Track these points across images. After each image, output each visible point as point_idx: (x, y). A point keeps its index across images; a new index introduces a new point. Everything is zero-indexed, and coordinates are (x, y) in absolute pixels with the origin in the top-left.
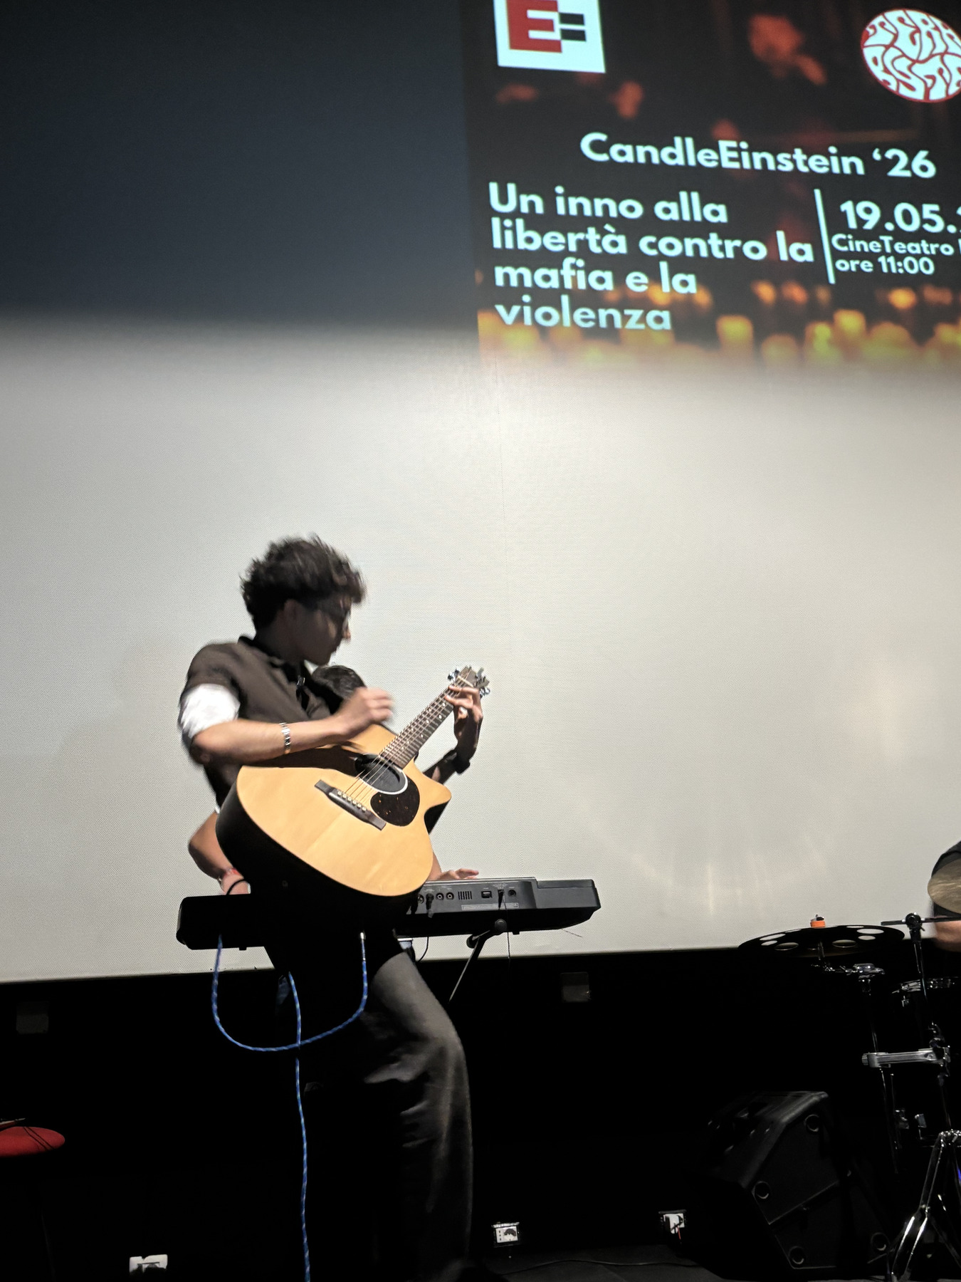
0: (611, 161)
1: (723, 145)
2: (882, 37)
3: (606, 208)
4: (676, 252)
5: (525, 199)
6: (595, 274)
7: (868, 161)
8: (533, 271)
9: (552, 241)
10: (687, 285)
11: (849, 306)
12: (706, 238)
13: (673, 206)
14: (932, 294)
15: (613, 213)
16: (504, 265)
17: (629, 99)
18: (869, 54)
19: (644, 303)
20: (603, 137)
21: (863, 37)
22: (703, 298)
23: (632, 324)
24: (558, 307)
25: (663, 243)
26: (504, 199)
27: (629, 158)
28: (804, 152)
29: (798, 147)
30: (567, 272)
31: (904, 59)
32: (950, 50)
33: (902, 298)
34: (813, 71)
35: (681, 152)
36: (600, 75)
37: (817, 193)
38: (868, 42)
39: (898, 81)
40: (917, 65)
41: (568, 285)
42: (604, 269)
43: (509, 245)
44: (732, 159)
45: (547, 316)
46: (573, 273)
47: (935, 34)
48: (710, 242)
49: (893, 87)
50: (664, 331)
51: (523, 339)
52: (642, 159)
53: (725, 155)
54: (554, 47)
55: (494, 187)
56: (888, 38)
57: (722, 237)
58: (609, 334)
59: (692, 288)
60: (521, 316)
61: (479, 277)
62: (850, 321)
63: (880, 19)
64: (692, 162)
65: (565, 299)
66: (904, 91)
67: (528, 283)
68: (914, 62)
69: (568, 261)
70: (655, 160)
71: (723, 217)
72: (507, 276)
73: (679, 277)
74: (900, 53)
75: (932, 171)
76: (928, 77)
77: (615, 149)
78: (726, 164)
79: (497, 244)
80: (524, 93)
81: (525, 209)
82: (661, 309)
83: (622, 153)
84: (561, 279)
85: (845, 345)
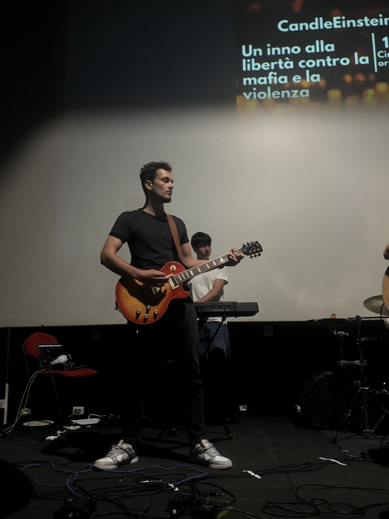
0: (289, 31)
1: (335, 19)
3: (286, 50)
4: (313, 65)
5: (255, 50)
6: (281, 78)
8: (257, 79)
9: (265, 66)
10: (316, 78)
11: (382, 81)
13: (313, 47)
15: (289, 52)
16: (246, 77)
17: (298, 3)
19: (299, 87)
20: (286, 21)
22: (323, 83)
23: (294, 96)
24: (267, 92)
25: (308, 63)
26: (247, 52)
27: (297, 29)
28: (368, 18)
29: (366, 16)
30: (270, 78)
35: (317, 24)
37: (373, 34)
41: (270, 82)
42: (284, 75)
44: (338, 24)
45: (262, 95)
48: (326, 60)
50: (306, 97)
51: (253, 105)
52: (301, 29)
53: (335, 22)
55: (244, 47)
57: (332, 57)
58: (285, 100)
60: (252, 96)
61: (237, 82)
62: (382, 87)
64: (322, 28)
65: (269, 88)
67: (255, 83)
69: (271, 73)
70: (307, 28)
71: (333, 49)
72: (247, 81)
73: (313, 76)
77: (291, 26)
78: (336, 26)
79: (244, 69)
81: (255, 54)
82: (306, 89)
84: (268, 80)
85: (379, 97)
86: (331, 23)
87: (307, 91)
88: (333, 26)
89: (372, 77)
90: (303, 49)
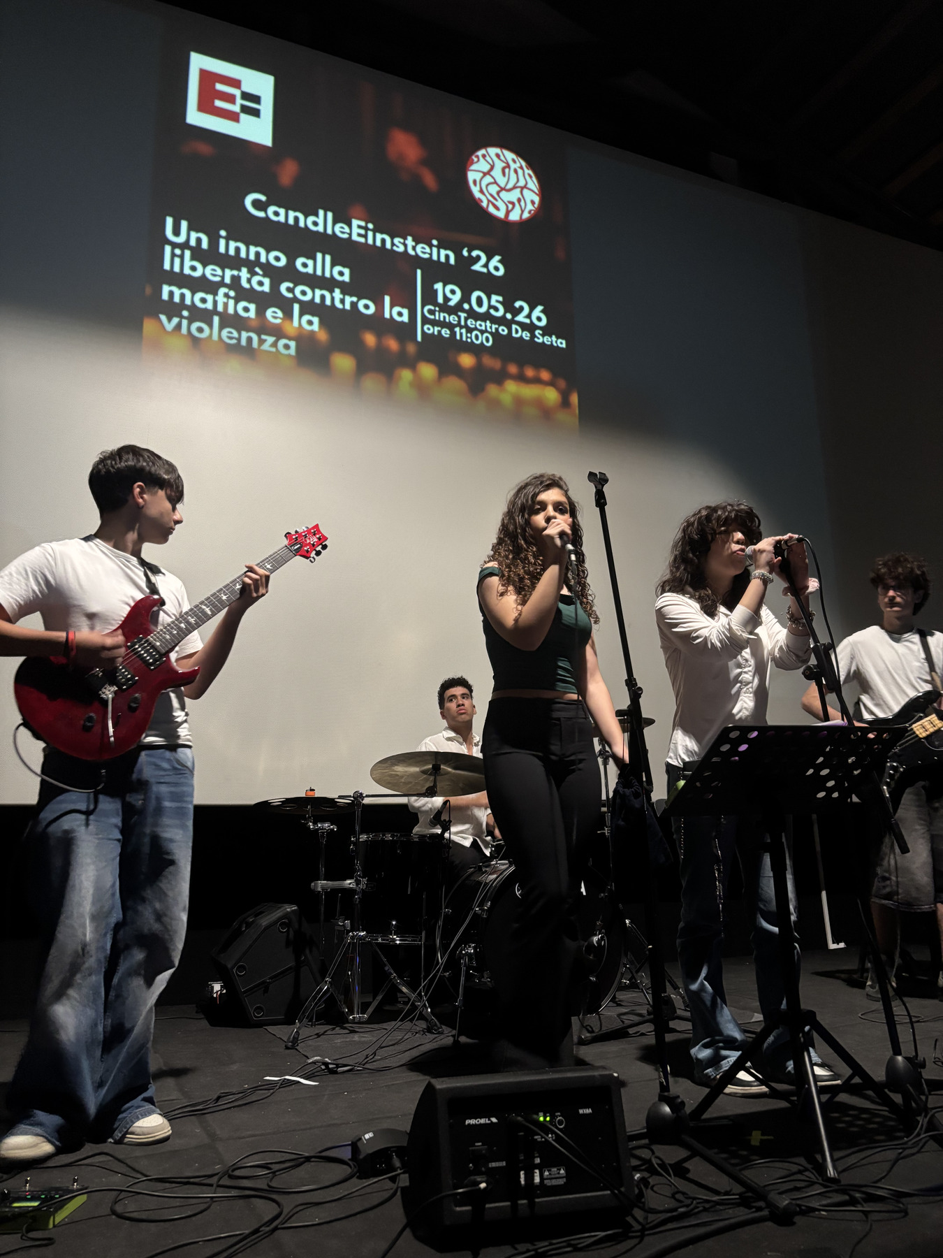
0: (267, 218)
1: (355, 222)
2: (482, 165)
3: (258, 255)
4: (308, 297)
5: (194, 235)
6: (242, 304)
7: (458, 256)
8: (193, 294)
9: (212, 272)
10: (312, 324)
11: (429, 360)
12: (331, 291)
13: (310, 263)
14: (488, 361)
15: (263, 259)
16: (170, 284)
17: (288, 172)
18: (471, 176)
19: (278, 332)
20: (263, 198)
21: (469, 163)
22: (323, 336)
23: (266, 347)
24: (211, 325)
25: (298, 290)
26: (177, 232)
27: (282, 219)
28: (414, 240)
29: (410, 235)
30: (221, 299)
31: (495, 185)
32: (529, 186)
33: (467, 360)
34: (430, 180)
35: (321, 222)
36: (268, 147)
37: (419, 272)
38: (473, 167)
39: (489, 201)
40: (504, 192)
41: (220, 308)
42: (250, 302)
43: (177, 269)
44: (359, 235)
45: (200, 330)
46: (225, 300)
47: (520, 172)
48: (334, 294)
49: (484, 204)
50: (289, 356)
51: (178, 344)
52: (291, 221)
53: (355, 230)
54: (234, 117)
55: (169, 221)
56: (486, 168)
57: (344, 292)
58: (248, 351)
59: (316, 327)
60: (179, 326)
61: (148, 290)
62: (428, 371)
63: (483, 151)
64: (329, 231)
65: (216, 319)
66: (491, 210)
67: (188, 301)
68: (502, 189)
69: (222, 291)
70: (302, 224)
71: (346, 278)
72: (171, 294)
73: (306, 318)
74: (493, 181)
75: (501, 272)
76: (510, 202)
77: (271, 209)
78: (355, 237)
79: (167, 266)
80: (204, 149)
81: (193, 243)
82: (290, 339)
83: (277, 214)
84: (215, 303)
85: (422, 389)
86: (347, 229)
87: (293, 344)
88: (350, 234)
89: (411, 348)
90: (291, 262)
